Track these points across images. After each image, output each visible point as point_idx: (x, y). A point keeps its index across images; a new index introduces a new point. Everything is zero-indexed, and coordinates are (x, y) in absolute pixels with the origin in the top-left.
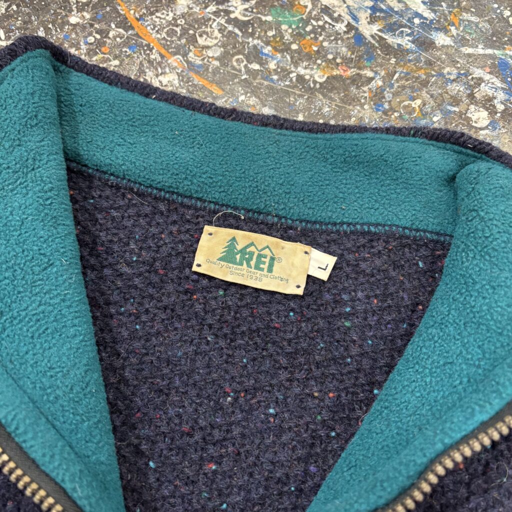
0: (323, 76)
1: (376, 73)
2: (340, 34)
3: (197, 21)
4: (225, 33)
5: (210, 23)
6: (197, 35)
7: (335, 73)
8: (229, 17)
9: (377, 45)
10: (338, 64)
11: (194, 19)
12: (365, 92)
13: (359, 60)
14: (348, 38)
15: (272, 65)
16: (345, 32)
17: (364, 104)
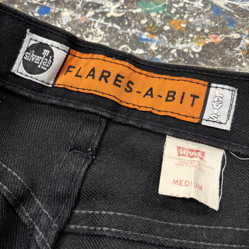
0: (199, 46)
1: (241, 33)
2: (200, 9)
3: (81, 25)
4: (107, 30)
5: (92, 25)
6: (84, 36)
7: (207, 42)
8: (106, 17)
9: (232, 11)
10: (207, 35)
11: (79, 25)
12: (238, 52)
13: (223, 27)
14: (208, 11)
15: (153, 47)
16: (203, 7)
17: (242, 62)
